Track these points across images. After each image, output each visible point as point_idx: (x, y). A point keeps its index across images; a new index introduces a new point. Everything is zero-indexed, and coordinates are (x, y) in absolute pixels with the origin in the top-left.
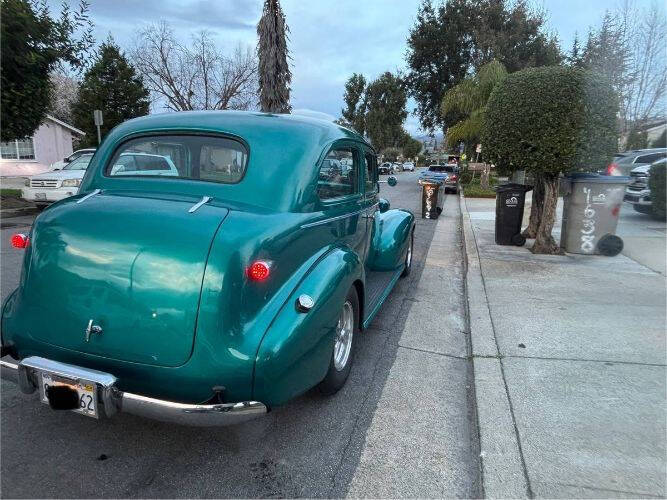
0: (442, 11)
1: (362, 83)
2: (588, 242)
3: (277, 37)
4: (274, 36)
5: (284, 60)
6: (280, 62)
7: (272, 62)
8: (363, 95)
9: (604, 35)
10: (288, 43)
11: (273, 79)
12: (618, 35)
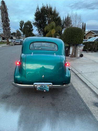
0: (41, 9)
1: (23, 23)
2: (79, 55)
3: (6, 11)
4: (5, 10)
5: (8, 17)
6: (7, 17)
7: (5, 17)
8: (24, 25)
9: (68, 17)
10: (8, 13)
11: (5, 21)
12: (70, 18)
